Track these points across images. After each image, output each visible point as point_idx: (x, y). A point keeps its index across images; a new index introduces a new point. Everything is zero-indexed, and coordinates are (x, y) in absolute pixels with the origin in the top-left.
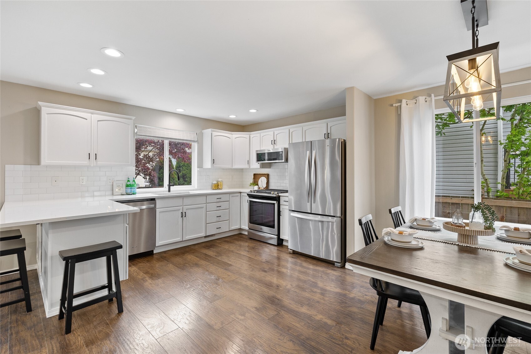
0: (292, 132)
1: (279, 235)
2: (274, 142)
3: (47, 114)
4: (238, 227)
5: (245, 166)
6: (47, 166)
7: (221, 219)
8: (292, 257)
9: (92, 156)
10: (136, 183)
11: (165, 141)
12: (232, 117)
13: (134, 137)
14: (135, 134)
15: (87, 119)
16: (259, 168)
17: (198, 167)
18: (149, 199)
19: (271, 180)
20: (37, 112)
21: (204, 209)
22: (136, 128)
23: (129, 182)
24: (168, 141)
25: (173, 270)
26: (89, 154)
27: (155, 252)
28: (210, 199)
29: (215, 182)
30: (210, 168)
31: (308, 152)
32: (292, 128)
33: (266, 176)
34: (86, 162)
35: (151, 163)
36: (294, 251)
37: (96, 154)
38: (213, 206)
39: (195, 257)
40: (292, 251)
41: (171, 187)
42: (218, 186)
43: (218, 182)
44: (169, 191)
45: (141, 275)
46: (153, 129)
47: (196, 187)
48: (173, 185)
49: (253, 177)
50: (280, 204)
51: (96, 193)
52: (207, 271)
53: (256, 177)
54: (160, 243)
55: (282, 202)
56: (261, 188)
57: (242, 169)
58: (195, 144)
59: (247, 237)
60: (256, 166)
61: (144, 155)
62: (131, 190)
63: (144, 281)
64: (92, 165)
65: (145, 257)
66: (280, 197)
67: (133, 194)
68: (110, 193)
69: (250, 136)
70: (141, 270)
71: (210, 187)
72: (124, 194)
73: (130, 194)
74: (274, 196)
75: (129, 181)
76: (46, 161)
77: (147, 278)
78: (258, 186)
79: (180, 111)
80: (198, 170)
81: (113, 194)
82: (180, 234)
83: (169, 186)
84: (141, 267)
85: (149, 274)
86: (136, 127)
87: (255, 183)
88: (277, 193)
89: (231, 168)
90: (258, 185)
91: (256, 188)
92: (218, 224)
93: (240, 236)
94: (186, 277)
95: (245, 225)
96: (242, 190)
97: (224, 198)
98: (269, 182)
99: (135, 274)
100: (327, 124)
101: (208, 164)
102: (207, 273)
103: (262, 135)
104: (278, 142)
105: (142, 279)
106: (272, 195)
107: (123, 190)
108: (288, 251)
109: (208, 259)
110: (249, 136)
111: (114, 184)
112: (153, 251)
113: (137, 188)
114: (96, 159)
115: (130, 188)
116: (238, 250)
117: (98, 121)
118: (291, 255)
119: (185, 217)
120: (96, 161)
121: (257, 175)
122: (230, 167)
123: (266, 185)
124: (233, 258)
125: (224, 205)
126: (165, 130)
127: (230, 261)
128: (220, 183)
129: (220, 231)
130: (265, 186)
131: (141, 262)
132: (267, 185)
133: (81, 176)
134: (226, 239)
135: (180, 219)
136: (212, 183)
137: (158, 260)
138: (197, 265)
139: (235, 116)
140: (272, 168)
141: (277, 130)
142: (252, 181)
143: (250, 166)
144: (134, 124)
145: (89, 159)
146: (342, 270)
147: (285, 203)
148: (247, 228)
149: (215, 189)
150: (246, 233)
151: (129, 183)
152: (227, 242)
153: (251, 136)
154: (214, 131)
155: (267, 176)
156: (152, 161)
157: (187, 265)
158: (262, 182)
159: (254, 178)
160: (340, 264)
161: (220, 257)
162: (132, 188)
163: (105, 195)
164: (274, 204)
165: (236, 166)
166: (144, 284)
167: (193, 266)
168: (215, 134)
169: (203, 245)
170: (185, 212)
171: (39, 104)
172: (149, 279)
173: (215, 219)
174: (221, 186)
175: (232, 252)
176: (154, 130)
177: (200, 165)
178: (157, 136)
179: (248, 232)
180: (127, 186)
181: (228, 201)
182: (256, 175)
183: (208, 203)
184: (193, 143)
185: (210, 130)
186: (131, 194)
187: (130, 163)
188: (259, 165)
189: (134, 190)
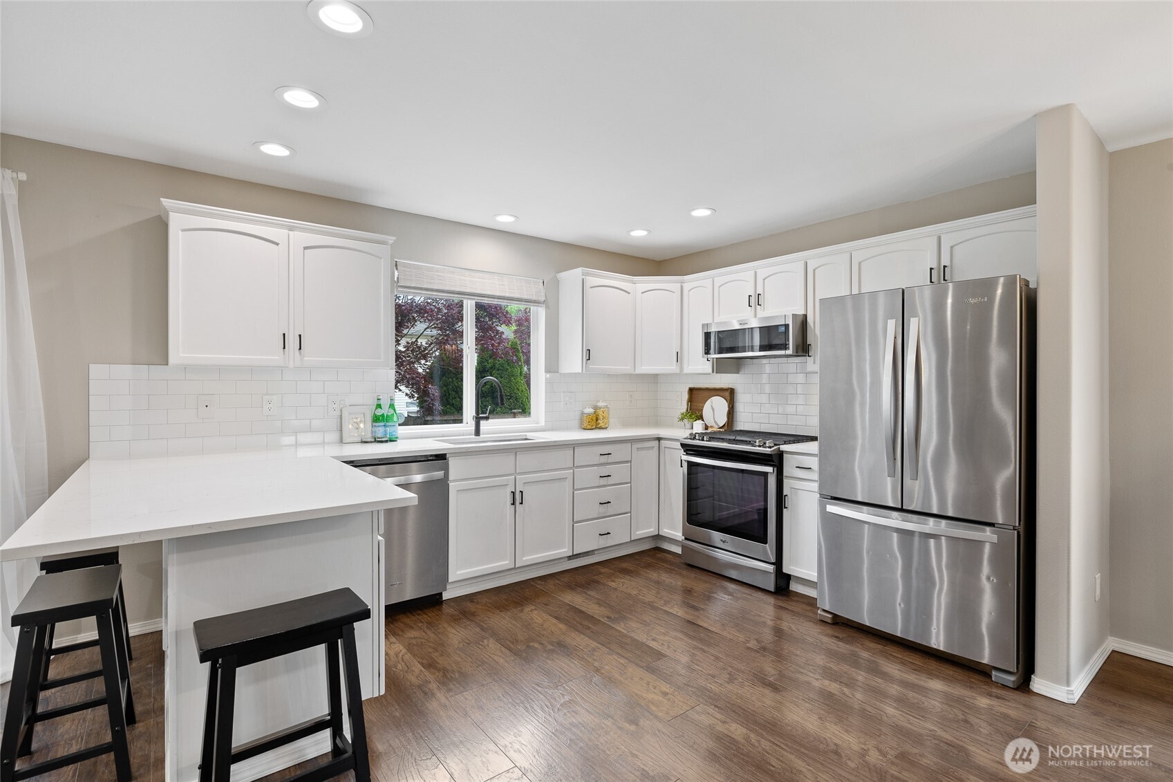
0: (814, 270)
1: (779, 563)
2: (756, 300)
3: (183, 230)
4: (651, 531)
5: (671, 367)
6: (185, 368)
7: (610, 509)
8: (836, 637)
9: (292, 342)
10: (397, 412)
11: (465, 302)
12: (639, 234)
13: (392, 291)
14: (395, 284)
15: (277, 244)
16: (710, 371)
17: (547, 371)
18: (431, 456)
19: (740, 407)
20: (161, 226)
21: (568, 484)
22: (397, 269)
23: (379, 410)
24: (474, 302)
25: (502, 661)
26: (284, 334)
27: (446, 596)
28: (583, 456)
29: (590, 410)
30: (581, 372)
31: (892, 326)
32: (814, 257)
33: (727, 394)
34: (276, 357)
35: (423, 362)
36: (835, 616)
37: (300, 336)
38: (588, 476)
39: (554, 621)
40: (830, 616)
41: (482, 422)
42: (597, 420)
43: (596, 408)
44: (477, 432)
45: (417, 671)
46: (437, 271)
47: (542, 423)
48: (487, 418)
49: (686, 396)
50: (784, 474)
51: (302, 438)
52: (597, 670)
53: (697, 397)
54: (458, 573)
55: (787, 470)
56: (712, 427)
57: (656, 376)
58: (540, 309)
59: (677, 560)
60: (699, 367)
61: (408, 343)
62: (386, 431)
63: (425, 693)
64: (291, 365)
65: (421, 610)
66: (785, 455)
67: (391, 441)
68: (334, 436)
69: (682, 287)
70: (414, 656)
71: (577, 423)
72: (369, 440)
73: (383, 439)
74: (768, 451)
75: (379, 406)
76: (182, 355)
77: (433, 686)
78: (703, 420)
79: (505, 220)
80: (546, 379)
81: (341, 441)
82: (510, 550)
83: (478, 420)
84: (414, 642)
85: (436, 668)
86: (396, 265)
87: (694, 410)
88: (775, 445)
89: (632, 372)
90: (701, 418)
91: (698, 427)
92: (604, 525)
93: (659, 555)
94: (540, 689)
95: (674, 528)
96: (662, 432)
97: (619, 453)
98: (733, 412)
99: (399, 667)
100: (939, 239)
101: (572, 362)
102: (596, 679)
103: (718, 281)
104: (768, 299)
105: (419, 687)
106: (758, 448)
107: (365, 428)
108: (817, 614)
109: (589, 628)
110: (680, 286)
111: (345, 415)
112: (441, 594)
113: (399, 425)
114: (300, 349)
115: (382, 424)
116: (666, 603)
117: (305, 248)
118: (829, 630)
119: (522, 503)
120: (300, 352)
121: (699, 392)
122: (627, 368)
123: (726, 419)
124: (659, 628)
125: (619, 473)
126: (467, 273)
127: (653, 640)
128: (601, 413)
129: (609, 541)
130: (722, 420)
131: (412, 628)
132: (728, 418)
133: (267, 394)
134: (625, 565)
135: (509, 509)
136: (583, 413)
137: (455, 620)
138: (562, 647)
139: (645, 233)
140: (742, 372)
141: (763, 267)
142: (683, 407)
143: (682, 369)
144: (392, 257)
145: (284, 348)
146: (1021, 697)
147: (800, 473)
148: (679, 535)
149: (589, 427)
150: (678, 550)
151: (379, 412)
152: (626, 572)
153: (685, 285)
154: (588, 274)
155: (730, 395)
156: (425, 357)
157: (536, 645)
158: (715, 411)
159: (690, 400)
160: (1012, 678)
161: (622, 625)
162: (388, 424)
163: (324, 443)
164: (765, 474)
165: (645, 368)
166: (428, 705)
167: (552, 651)
168: (591, 281)
169: (566, 579)
170: (522, 492)
171: (164, 203)
172: (438, 688)
173: (598, 510)
174: (605, 420)
175: (652, 606)
176: (440, 274)
177: (552, 366)
178: (447, 288)
179: (684, 547)
180: (376, 419)
181: (627, 462)
182: (694, 392)
183: (578, 467)
184: (535, 308)
185: (579, 270)
186: (386, 441)
187: (382, 360)
188: (710, 364)
189: (392, 429)
